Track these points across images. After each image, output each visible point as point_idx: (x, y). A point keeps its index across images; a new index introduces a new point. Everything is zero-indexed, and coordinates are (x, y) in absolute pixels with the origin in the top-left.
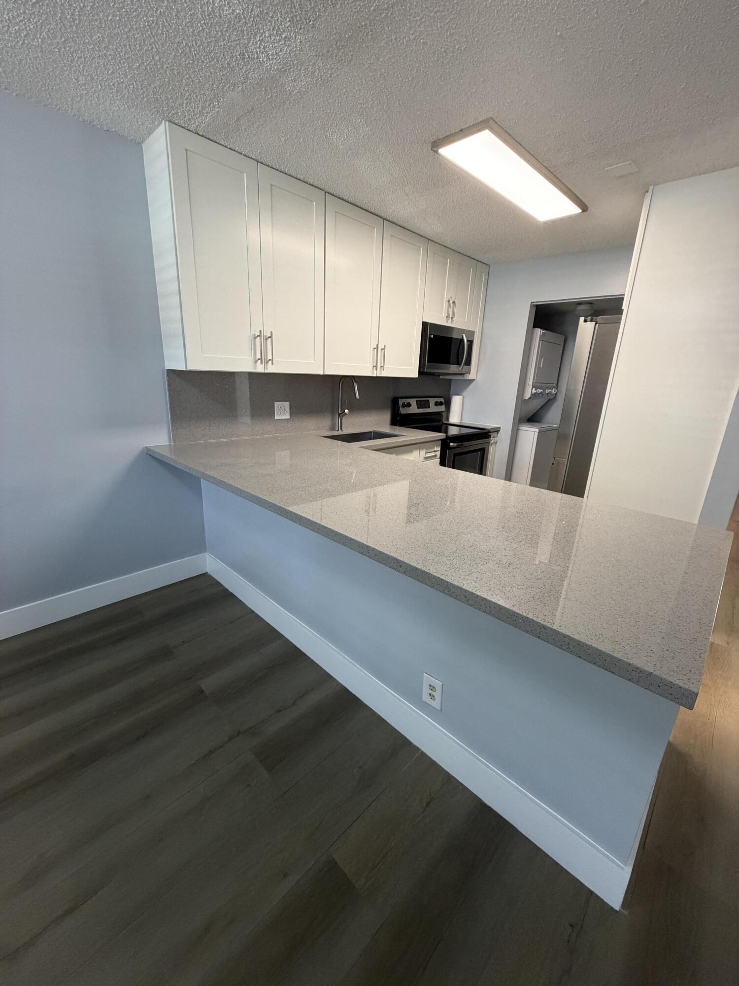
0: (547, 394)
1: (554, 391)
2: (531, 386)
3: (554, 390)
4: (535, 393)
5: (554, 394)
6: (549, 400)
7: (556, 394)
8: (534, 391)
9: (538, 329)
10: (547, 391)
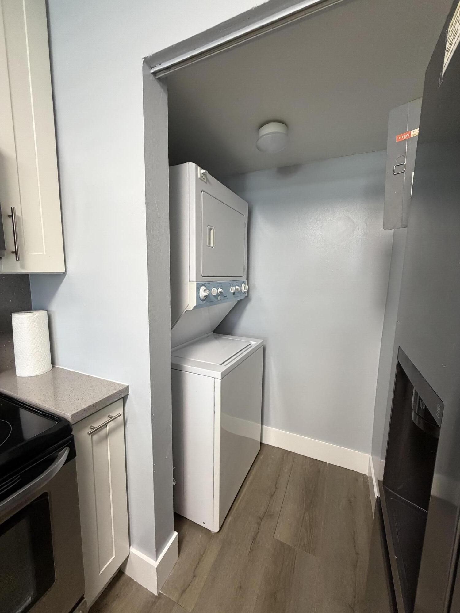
0: (234, 293)
1: (244, 288)
2: (194, 285)
3: (243, 286)
4: (206, 297)
5: (245, 293)
6: (239, 302)
7: (248, 292)
8: (203, 293)
9: (190, 163)
10: (233, 290)
